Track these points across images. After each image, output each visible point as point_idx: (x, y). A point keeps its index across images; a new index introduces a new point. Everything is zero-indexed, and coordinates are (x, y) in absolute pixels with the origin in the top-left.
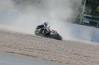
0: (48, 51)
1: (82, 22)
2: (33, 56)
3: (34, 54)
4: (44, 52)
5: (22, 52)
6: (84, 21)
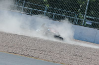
0: (50, 52)
3: (36, 55)
4: (46, 53)
5: (24, 52)
6: (86, 23)
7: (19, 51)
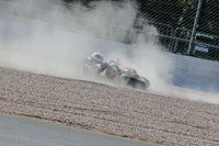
1: (192, 49)
2: (83, 126)
3: (86, 120)
4: (108, 117)
7: (48, 113)
